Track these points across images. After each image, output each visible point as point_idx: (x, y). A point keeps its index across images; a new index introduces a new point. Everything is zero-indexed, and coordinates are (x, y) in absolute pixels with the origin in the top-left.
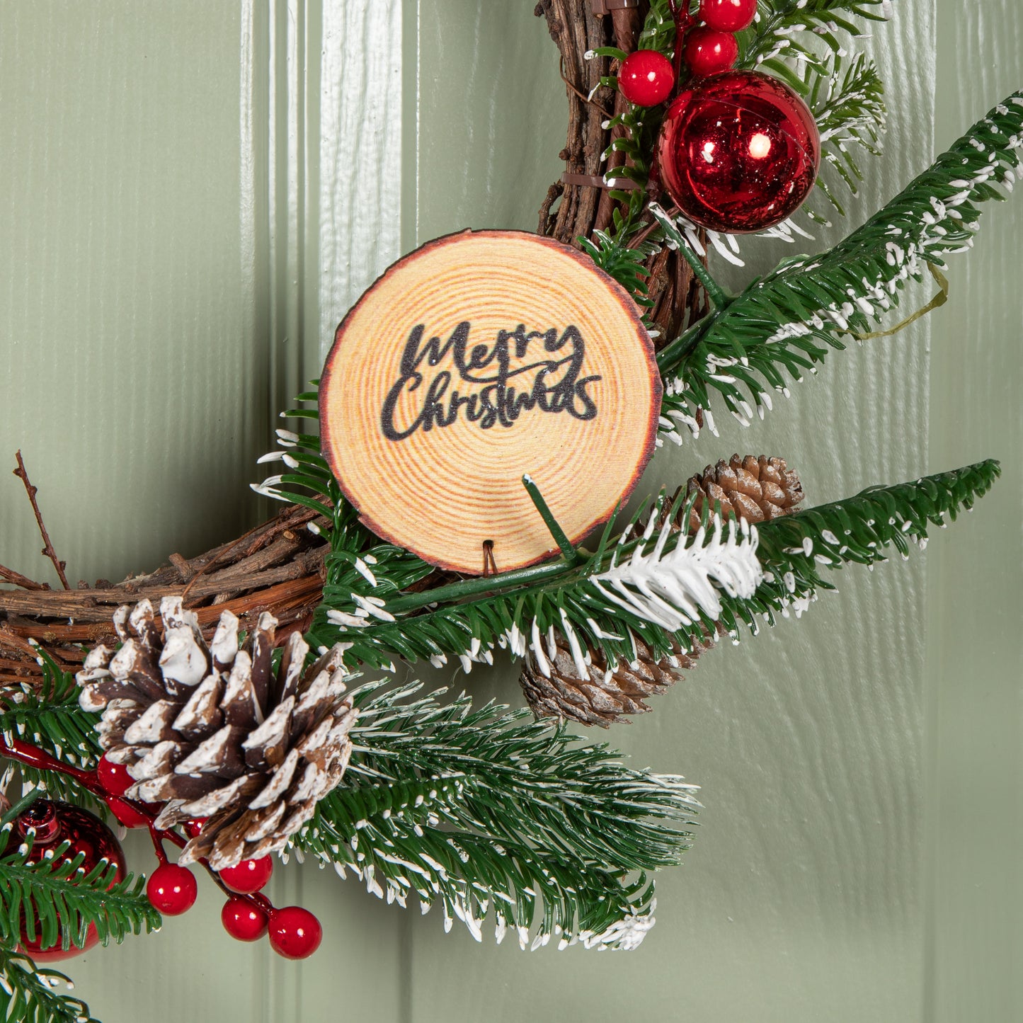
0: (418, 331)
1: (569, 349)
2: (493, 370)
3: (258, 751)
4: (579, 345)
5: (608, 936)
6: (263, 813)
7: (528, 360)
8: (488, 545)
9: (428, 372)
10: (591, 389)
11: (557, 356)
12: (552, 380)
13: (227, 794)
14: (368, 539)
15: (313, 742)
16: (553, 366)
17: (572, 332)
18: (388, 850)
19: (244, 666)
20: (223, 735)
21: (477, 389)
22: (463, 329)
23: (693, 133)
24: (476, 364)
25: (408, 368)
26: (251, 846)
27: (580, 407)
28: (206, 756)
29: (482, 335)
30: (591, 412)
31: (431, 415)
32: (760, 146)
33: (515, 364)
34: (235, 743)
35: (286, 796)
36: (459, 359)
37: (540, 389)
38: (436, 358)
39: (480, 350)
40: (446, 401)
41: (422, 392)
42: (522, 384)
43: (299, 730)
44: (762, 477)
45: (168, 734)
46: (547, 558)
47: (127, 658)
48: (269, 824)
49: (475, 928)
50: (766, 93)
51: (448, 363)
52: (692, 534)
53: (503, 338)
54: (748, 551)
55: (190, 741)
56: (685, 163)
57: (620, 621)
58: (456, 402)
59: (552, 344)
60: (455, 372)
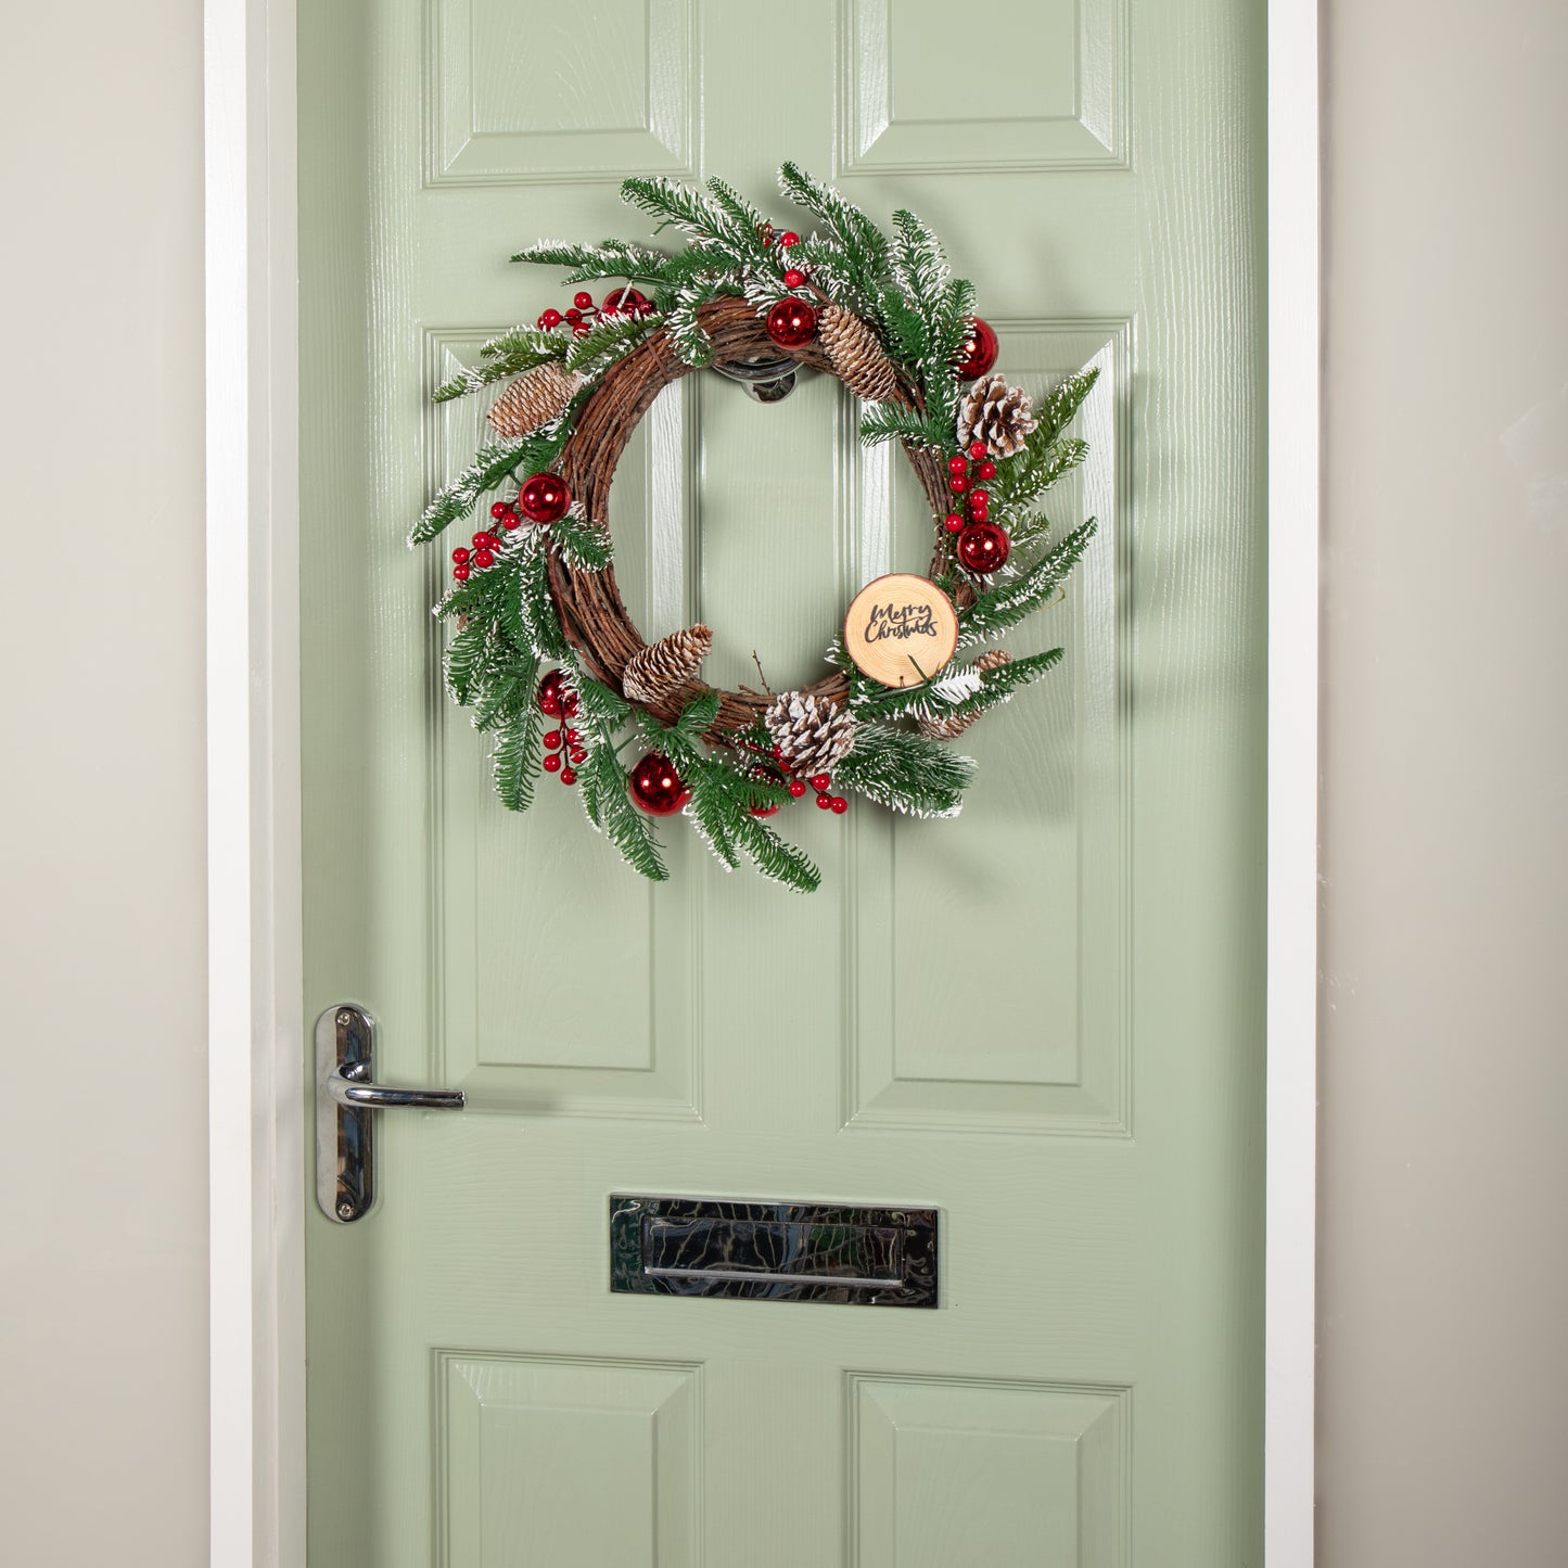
0: (876, 607)
1: (926, 613)
2: (901, 620)
3: (819, 738)
4: (930, 611)
6: (821, 757)
7: (913, 616)
8: (902, 678)
9: (879, 620)
10: (934, 626)
11: (922, 615)
12: (921, 623)
13: (809, 751)
14: (862, 676)
15: (837, 736)
16: (921, 618)
17: (927, 607)
18: (870, 780)
19: (815, 712)
20: (808, 733)
21: (896, 626)
22: (891, 606)
23: (966, 542)
24: (895, 617)
25: (873, 619)
26: (817, 769)
27: (932, 633)
28: (802, 739)
29: (897, 608)
30: (935, 634)
31: (881, 634)
32: (988, 546)
33: (908, 617)
34: (811, 736)
35: (828, 752)
36: (890, 616)
37: (917, 626)
38: (882, 615)
39: (897, 613)
40: (886, 630)
41: (878, 627)
42: (911, 624)
43: (832, 732)
44: (999, 656)
45: (791, 733)
46: (921, 682)
47: (779, 710)
48: (822, 761)
49: (904, 811)
50: (993, 529)
51: (886, 617)
52: (960, 672)
53: (904, 609)
54: (977, 676)
55: (797, 734)
56: (963, 551)
57: (940, 702)
58: (889, 630)
59: (921, 611)
60: (888, 620)
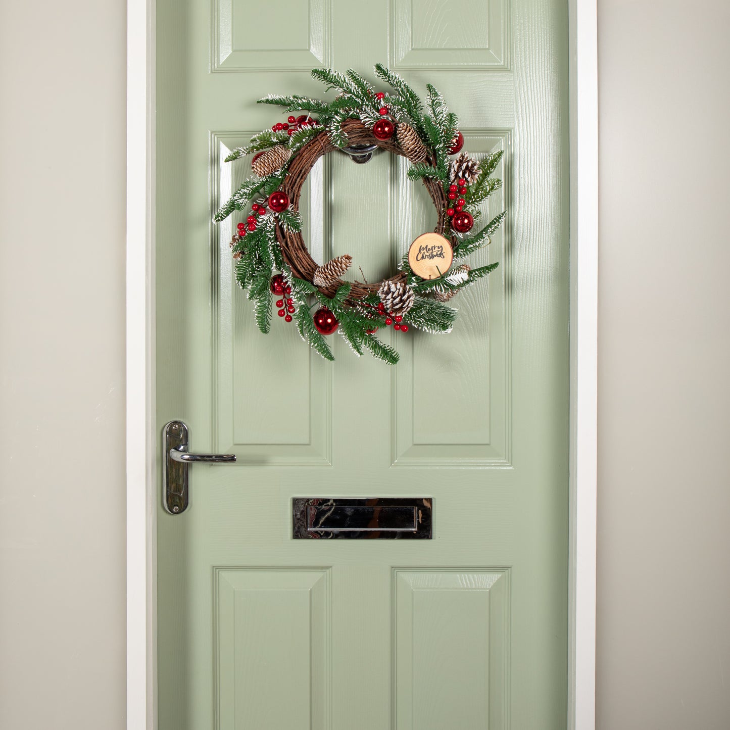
0: (421, 246)
1: (441, 249)
2: (431, 251)
3: (404, 300)
5: (446, 331)
6: (404, 308)
7: (435, 250)
8: (430, 276)
9: (422, 252)
10: (444, 254)
11: (439, 250)
12: (439, 253)
13: (400, 305)
14: (414, 275)
15: (410, 299)
16: (439, 251)
17: (441, 246)
18: (417, 318)
19: (401, 289)
20: (400, 297)
21: (429, 254)
22: (427, 246)
23: (457, 219)
24: (429, 251)
25: (420, 251)
26: (403, 312)
27: (442, 257)
28: (397, 300)
29: (430, 247)
30: (444, 257)
31: (423, 258)
32: (466, 221)
33: (434, 251)
34: (401, 299)
35: (407, 305)
37: (437, 254)
38: (423, 250)
39: (429, 249)
40: (425, 256)
41: (422, 254)
42: (435, 254)
43: (409, 297)
45: (392, 297)
46: (439, 277)
47: (386, 288)
48: (405, 309)
49: (427, 331)
50: (466, 214)
51: (425, 251)
52: (459, 272)
53: (432, 247)
54: (466, 274)
55: (395, 299)
56: (456, 224)
57: (449, 285)
58: (426, 256)
59: (439, 248)
